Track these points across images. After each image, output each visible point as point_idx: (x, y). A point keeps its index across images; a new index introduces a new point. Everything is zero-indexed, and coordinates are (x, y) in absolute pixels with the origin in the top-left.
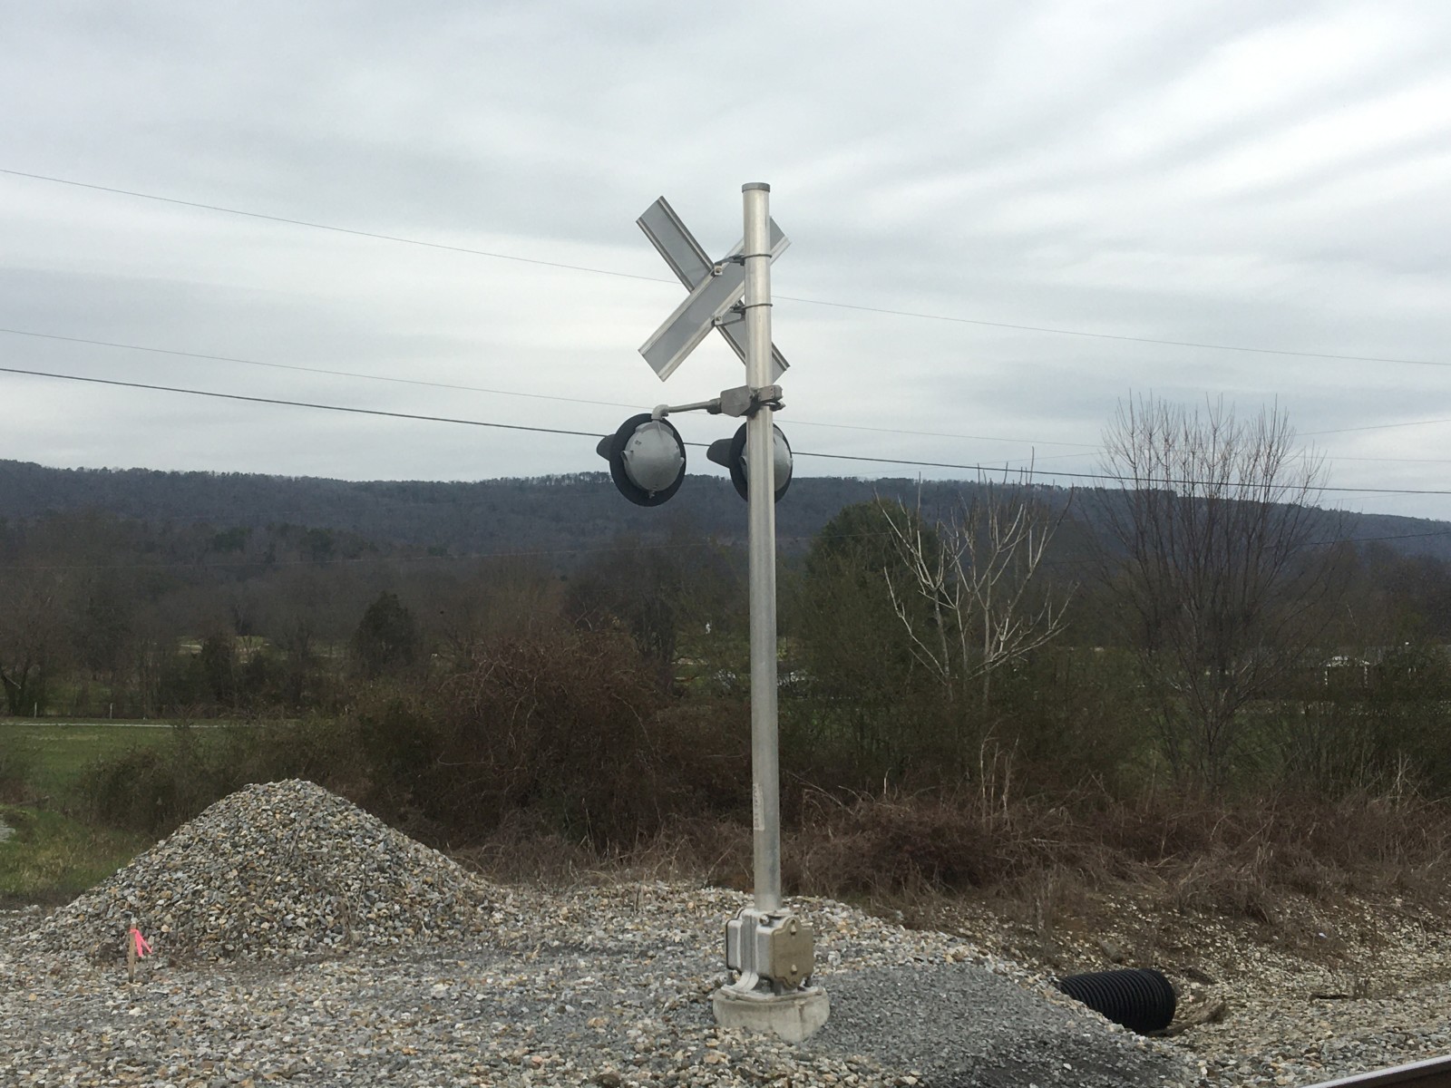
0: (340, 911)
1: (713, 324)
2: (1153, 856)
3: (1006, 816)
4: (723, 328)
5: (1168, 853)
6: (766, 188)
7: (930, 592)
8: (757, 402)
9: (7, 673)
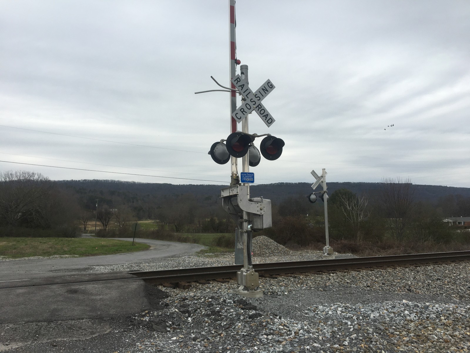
0: (272, 251)
2: (385, 249)
3: (361, 243)
5: (387, 248)
6: (325, 169)
7: (349, 210)
8: (325, 192)
9: (176, 224)
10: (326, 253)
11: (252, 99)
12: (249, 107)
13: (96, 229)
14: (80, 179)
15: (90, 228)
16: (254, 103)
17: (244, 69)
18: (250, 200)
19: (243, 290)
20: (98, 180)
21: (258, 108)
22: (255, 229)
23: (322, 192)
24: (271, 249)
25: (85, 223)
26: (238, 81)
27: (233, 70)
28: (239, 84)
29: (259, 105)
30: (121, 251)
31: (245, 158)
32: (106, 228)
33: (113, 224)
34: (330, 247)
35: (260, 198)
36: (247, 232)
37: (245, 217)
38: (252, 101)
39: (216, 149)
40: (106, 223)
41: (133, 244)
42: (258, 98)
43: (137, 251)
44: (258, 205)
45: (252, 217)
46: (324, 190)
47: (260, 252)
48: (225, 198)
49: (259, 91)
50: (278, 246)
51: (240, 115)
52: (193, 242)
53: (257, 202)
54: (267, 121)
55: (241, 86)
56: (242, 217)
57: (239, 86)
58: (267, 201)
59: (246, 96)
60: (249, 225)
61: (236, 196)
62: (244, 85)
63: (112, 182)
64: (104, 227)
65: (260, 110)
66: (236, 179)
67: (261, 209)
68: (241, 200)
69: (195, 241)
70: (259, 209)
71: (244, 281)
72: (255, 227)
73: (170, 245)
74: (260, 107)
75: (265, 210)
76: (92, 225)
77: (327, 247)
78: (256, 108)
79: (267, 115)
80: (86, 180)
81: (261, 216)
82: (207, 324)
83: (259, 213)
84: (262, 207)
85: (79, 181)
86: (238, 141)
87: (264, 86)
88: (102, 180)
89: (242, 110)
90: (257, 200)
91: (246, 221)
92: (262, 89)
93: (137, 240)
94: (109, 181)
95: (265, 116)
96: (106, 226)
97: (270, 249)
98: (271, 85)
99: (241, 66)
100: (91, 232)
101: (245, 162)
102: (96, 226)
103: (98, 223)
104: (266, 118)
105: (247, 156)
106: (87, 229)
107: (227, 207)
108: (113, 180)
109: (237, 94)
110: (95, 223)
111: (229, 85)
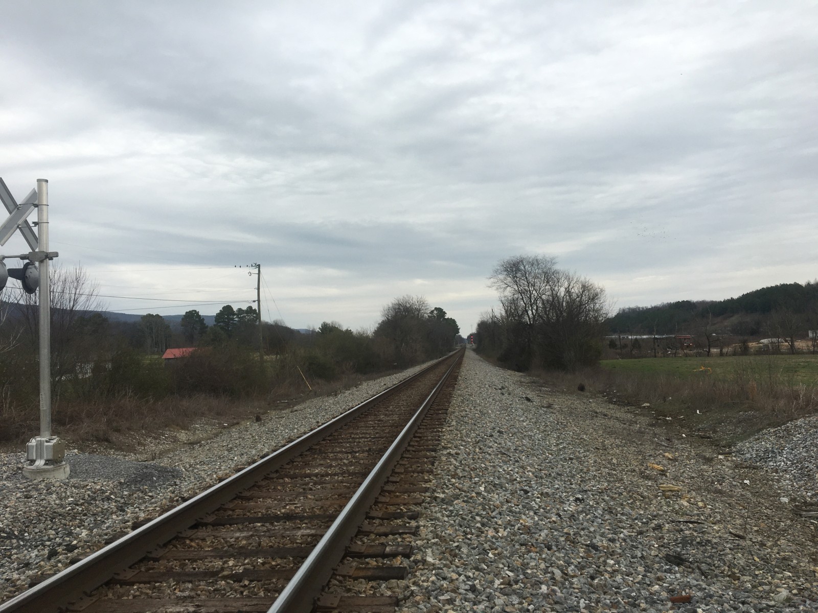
1: (18, 227)
4: (20, 229)
6: (47, 181)
10: (41, 457)
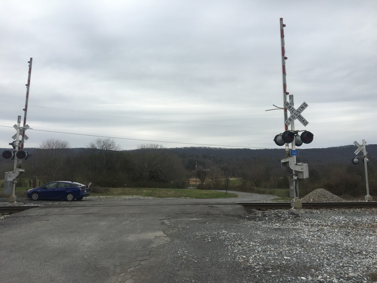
6: (364, 140)
8: (365, 157)
9: (255, 181)
10: (367, 200)
11: (295, 113)
12: (294, 118)
13: (196, 183)
14: (182, 147)
15: (192, 183)
16: (296, 115)
17: (291, 97)
18: (296, 164)
19: (294, 209)
20: (194, 147)
21: (299, 117)
22: (299, 179)
23: (363, 156)
24: (328, 198)
25: (189, 180)
26: (287, 105)
27: (285, 98)
28: (288, 106)
29: (300, 115)
30: (219, 197)
31: (293, 143)
32: (203, 183)
33: (208, 180)
34: (370, 196)
35: (302, 163)
36: (295, 180)
37: (294, 173)
38: (295, 114)
39: (277, 138)
40: (203, 180)
41: (226, 193)
42: (299, 112)
43: (230, 198)
44: (300, 167)
45: (297, 173)
46: (364, 155)
47: (319, 199)
48: (283, 163)
49: (299, 109)
50: (333, 196)
51: (289, 121)
52: (269, 194)
53: (300, 165)
54: (304, 124)
55: (289, 107)
56: (292, 173)
57: (288, 107)
58: (305, 165)
59: (292, 112)
60: (296, 177)
61: (288, 162)
62: (290, 106)
63: (204, 148)
64: (202, 183)
65: (300, 118)
66: (288, 154)
67: (302, 169)
68: (291, 164)
69: (271, 193)
70: (301, 169)
71: (294, 205)
72: (299, 178)
73: (252, 195)
74: (300, 116)
75: (304, 169)
76: (193, 181)
77: (368, 196)
78: (298, 117)
79: (304, 120)
80: (186, 147)
81: (302, 173)
82: (275, 219)
83: (301, 171)
84: (302, 168)
85: (181, 148)
86: (288, 135)
87: (302, 105)
88: (197, 147)
89: (290, 119)
90: (300, 164)
91: (294, 175)
92: (301, 107)
93: (229, 192)
94: (202, 147)
95: (303, 121)
96: (203, 181)
97: (326, 198)
98: (306, 105)
99: (289, 96)
100: (193, 186)
101: (293, 145)
102: (196, 181)
103: (197, 179)
104: (304, 122)
105: (294, 141)
106: (190, 184)
107: (285, 168)
108: (205, 147)
109: (288, 111)
110: (195, 179)
111: (283, 107)
